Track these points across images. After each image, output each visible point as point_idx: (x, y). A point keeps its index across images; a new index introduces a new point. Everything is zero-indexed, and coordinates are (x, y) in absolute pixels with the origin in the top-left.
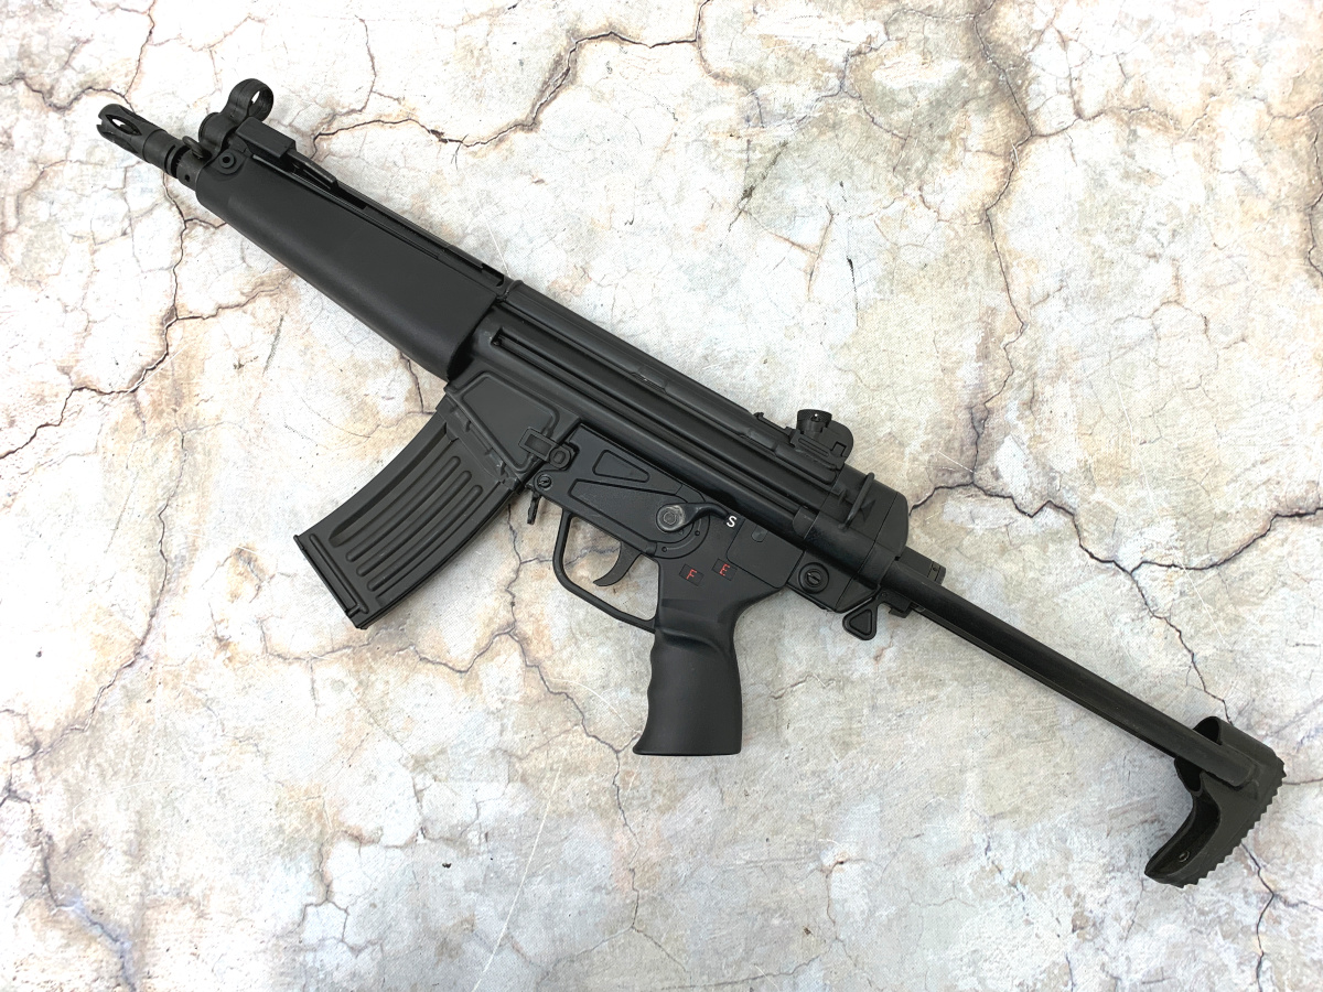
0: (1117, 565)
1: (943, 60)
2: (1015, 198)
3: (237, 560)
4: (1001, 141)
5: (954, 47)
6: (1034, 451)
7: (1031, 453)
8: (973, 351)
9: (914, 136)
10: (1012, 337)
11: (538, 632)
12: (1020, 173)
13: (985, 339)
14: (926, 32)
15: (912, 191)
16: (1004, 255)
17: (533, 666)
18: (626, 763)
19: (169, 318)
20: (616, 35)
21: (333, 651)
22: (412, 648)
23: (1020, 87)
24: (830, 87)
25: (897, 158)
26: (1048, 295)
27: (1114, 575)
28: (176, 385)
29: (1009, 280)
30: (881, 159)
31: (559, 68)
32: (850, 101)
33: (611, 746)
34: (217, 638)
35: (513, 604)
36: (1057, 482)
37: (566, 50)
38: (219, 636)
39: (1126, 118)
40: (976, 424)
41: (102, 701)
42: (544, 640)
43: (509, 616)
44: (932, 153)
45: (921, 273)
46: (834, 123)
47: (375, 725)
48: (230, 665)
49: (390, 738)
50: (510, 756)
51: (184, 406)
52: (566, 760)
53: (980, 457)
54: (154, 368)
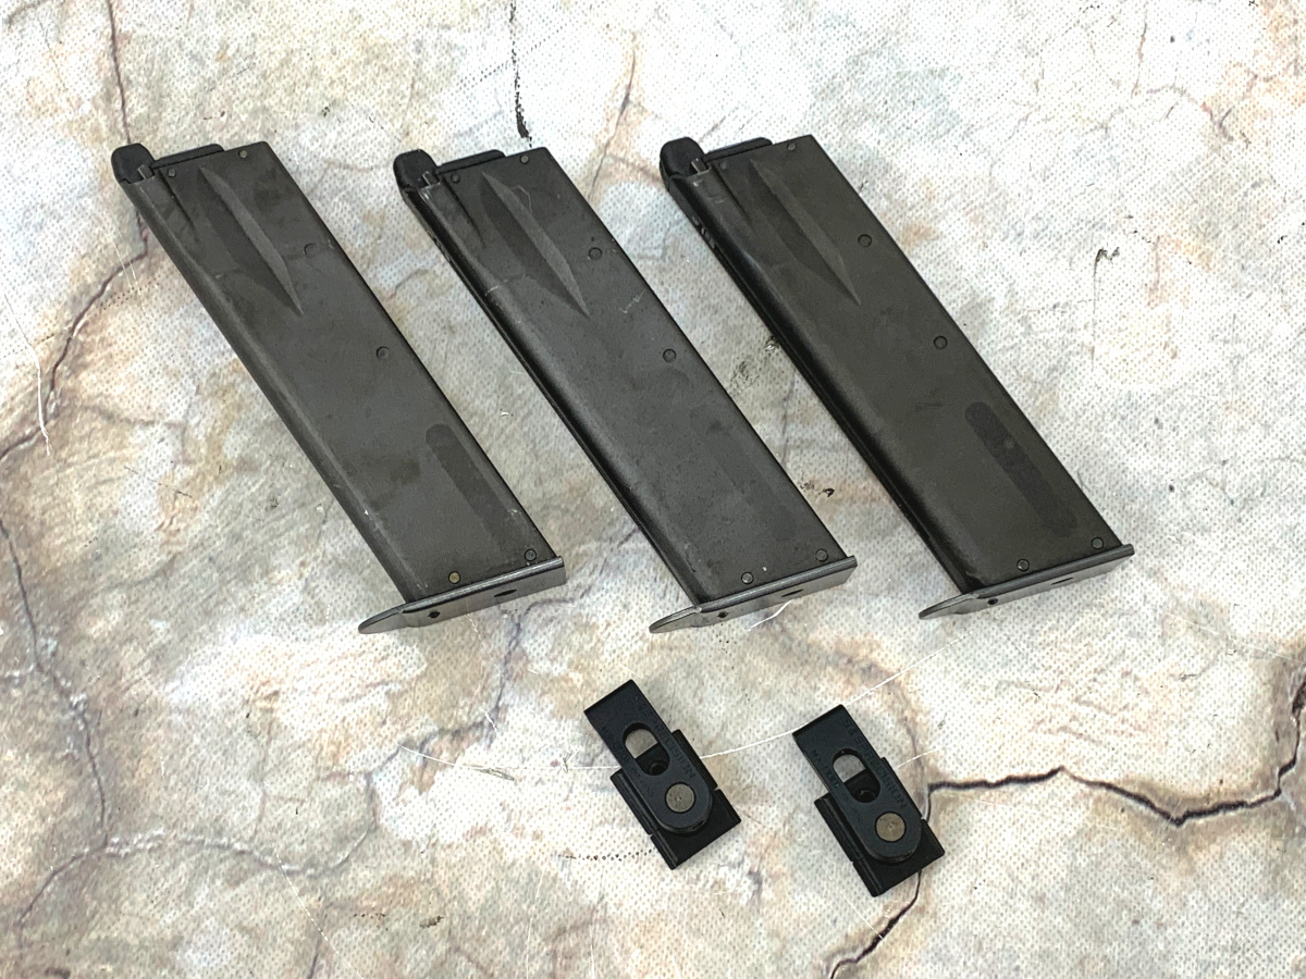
1: (216, 705)
2: (61, 286)
4: (78, 453)
5: (180, 748)
14: (256, 798)
20: (1166, 815)
29: (108, 63)
45: (337, 91)
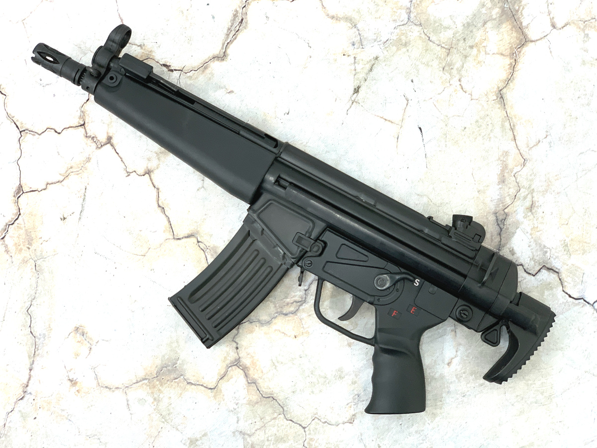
0: (585, 301)
3: (76, 334)
6: (534, 236)
7: (532, 238)
8: (496, 179)
9: (455, 47)
10: (519, 168)
11: (253, 363)
12: (519, 67)
13: (503, 171)
15: (455, 81)
16: (512, 118)
17: (252, 382)
18: (310, 434)
19: (18, 193)
21: (137, 383)
22: (182, 377)
23: (517, 11)
24: (401, 19)
25: (445, 62)
26: (539, 141)
27: (583, 306)
28: (28, 233)
30: (435, 63)
31: (237, 19)
32: (415, 26)
33: (300, 425)
34: (69, 380)
35: (237, 348)
36: (548, 254)
37: (239, 7)
38: (71, 379)
39: (582, 27)
40: (499, 223)
41: (9, 420)
42: (257, 368)
43: (236, 355)
44: (466, 57)
46: (406, 43)
47: (165, 422)
48: (79, 394)
49: (175, 429)
50: (244, 434)
51: (34, 245)
52: (276, 434)
53: (502, 243)
54: (13, 224)
